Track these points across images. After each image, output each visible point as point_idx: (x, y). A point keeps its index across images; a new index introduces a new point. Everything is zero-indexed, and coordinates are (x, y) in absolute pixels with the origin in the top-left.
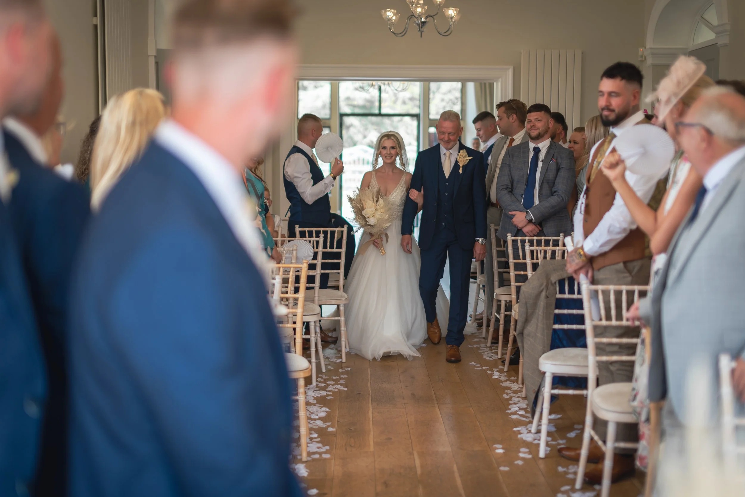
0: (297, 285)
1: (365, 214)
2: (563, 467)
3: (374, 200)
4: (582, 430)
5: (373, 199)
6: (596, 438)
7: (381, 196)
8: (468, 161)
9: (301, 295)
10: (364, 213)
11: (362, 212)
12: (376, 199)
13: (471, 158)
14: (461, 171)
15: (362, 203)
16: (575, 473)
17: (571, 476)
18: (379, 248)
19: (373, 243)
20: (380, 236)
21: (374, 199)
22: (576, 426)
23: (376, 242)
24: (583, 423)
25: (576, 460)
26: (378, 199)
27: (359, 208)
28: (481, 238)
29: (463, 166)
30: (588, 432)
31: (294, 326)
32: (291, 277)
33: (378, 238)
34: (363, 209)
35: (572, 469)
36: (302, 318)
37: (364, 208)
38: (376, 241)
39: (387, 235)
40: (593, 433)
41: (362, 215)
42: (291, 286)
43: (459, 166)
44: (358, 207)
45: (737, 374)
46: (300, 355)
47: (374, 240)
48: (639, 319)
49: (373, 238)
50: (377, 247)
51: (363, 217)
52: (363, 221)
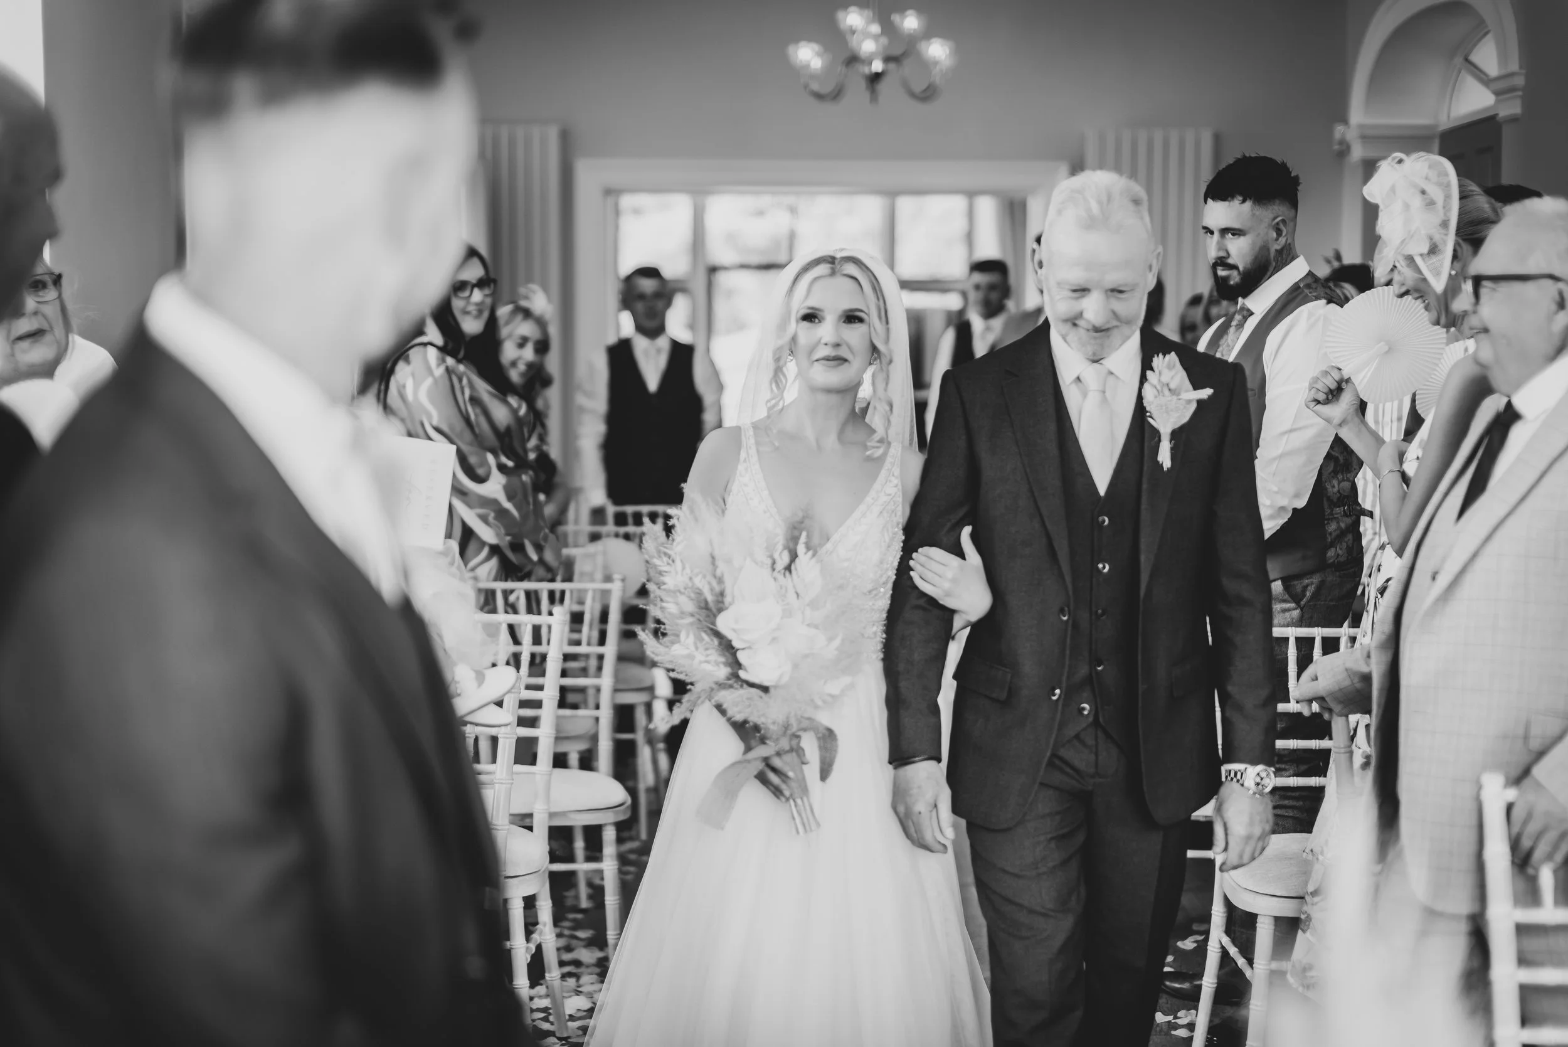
0: (603, 627)
1: (734, 630)
2: (1165, 1014)
3: (774, 563)
4: (1207, 933)
5: (771, 557)
6: (1233, 951)
7: (808, 547)
8: (1194, 406)
9: (610, 650)
10: (723, 623)
11: (715, 616)
12: (784, 559)
13: (1206, 393)
14: (1165, 457)
15: (718, 573)
16: (1191, 1027)
17: (1182, 1033)
18: (788, 799)
19: (762, 778)
20: (794, 742)
21: (776, 556)
22: (1195, 927)
23: (774, 770)
24: (1207, 919)
25: (1192, 999)
26: (794, 556)
27: (706, 602)
28: (1254, 763)
29: (1175, 435)
30: (1218, 937)
31: (595, 713)
32: (591, 611)
33: (788, 752)
34: (722, 602)
35: (1184, 1017)
36: (613, 698)
37: (728, 600)
38: (777, 762)
39: (828, 738)
40: (1226, 941)
41: (717, 634)
42: (588, 631)
43: (1156, 434)
44: (699, 593)
45: (1517, 813)
46: (609, 775)
47: (766, 761)
48: (1321, 699)
49: (761, 751)
50: (777, 792)
51: (720, 644)
52: (717, 664)
